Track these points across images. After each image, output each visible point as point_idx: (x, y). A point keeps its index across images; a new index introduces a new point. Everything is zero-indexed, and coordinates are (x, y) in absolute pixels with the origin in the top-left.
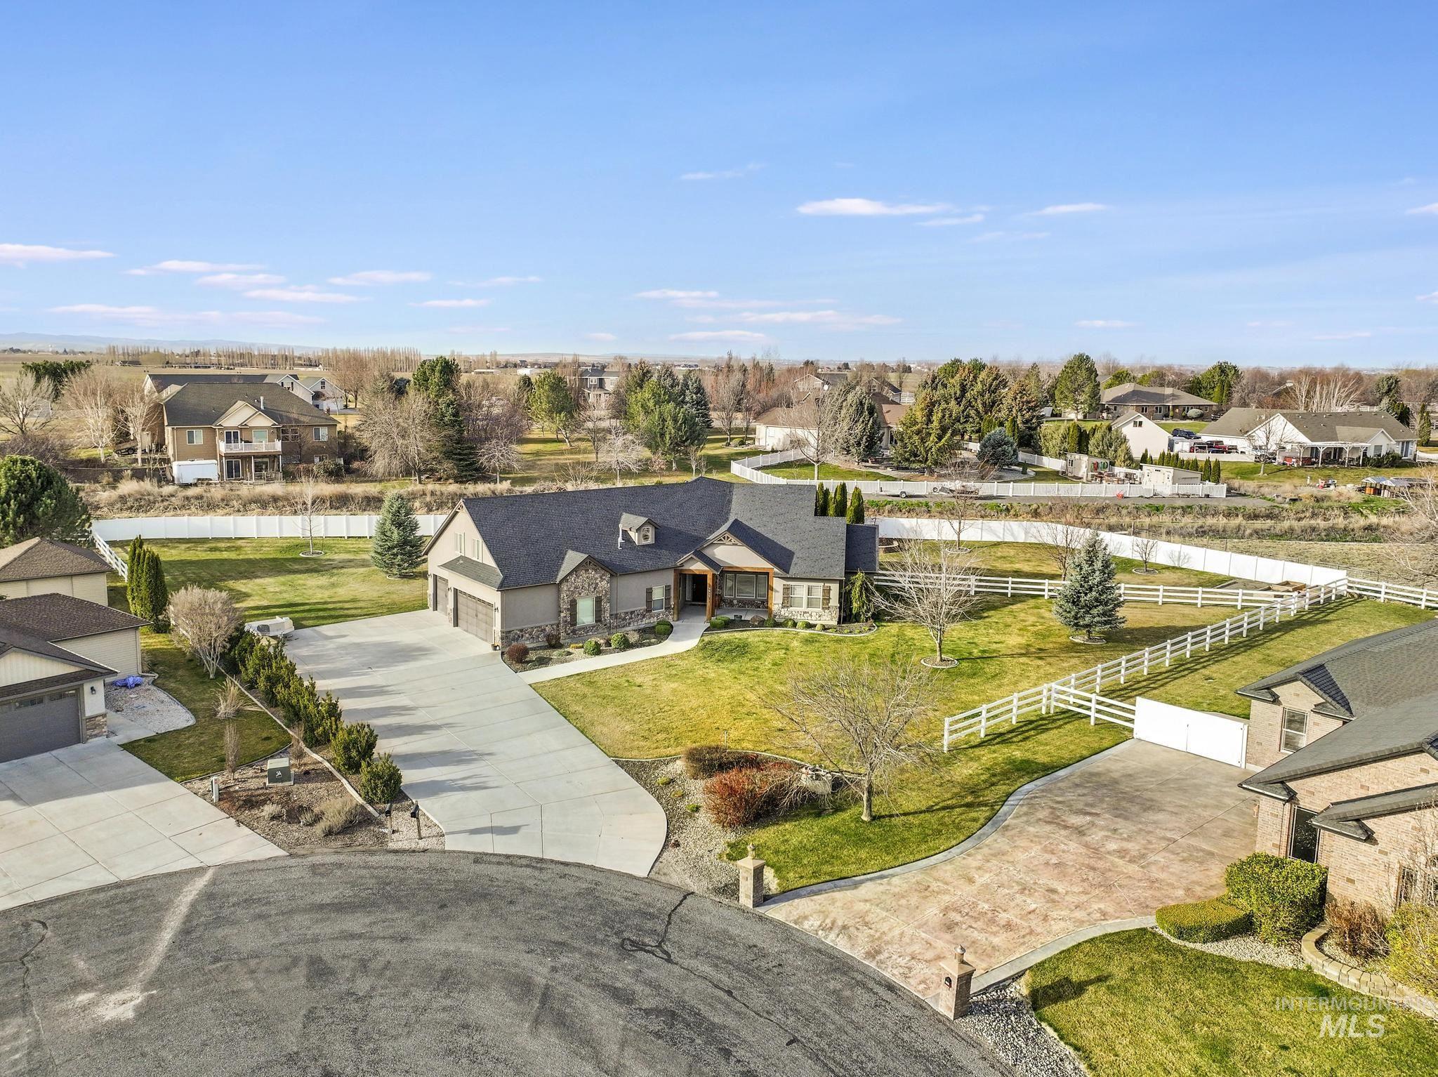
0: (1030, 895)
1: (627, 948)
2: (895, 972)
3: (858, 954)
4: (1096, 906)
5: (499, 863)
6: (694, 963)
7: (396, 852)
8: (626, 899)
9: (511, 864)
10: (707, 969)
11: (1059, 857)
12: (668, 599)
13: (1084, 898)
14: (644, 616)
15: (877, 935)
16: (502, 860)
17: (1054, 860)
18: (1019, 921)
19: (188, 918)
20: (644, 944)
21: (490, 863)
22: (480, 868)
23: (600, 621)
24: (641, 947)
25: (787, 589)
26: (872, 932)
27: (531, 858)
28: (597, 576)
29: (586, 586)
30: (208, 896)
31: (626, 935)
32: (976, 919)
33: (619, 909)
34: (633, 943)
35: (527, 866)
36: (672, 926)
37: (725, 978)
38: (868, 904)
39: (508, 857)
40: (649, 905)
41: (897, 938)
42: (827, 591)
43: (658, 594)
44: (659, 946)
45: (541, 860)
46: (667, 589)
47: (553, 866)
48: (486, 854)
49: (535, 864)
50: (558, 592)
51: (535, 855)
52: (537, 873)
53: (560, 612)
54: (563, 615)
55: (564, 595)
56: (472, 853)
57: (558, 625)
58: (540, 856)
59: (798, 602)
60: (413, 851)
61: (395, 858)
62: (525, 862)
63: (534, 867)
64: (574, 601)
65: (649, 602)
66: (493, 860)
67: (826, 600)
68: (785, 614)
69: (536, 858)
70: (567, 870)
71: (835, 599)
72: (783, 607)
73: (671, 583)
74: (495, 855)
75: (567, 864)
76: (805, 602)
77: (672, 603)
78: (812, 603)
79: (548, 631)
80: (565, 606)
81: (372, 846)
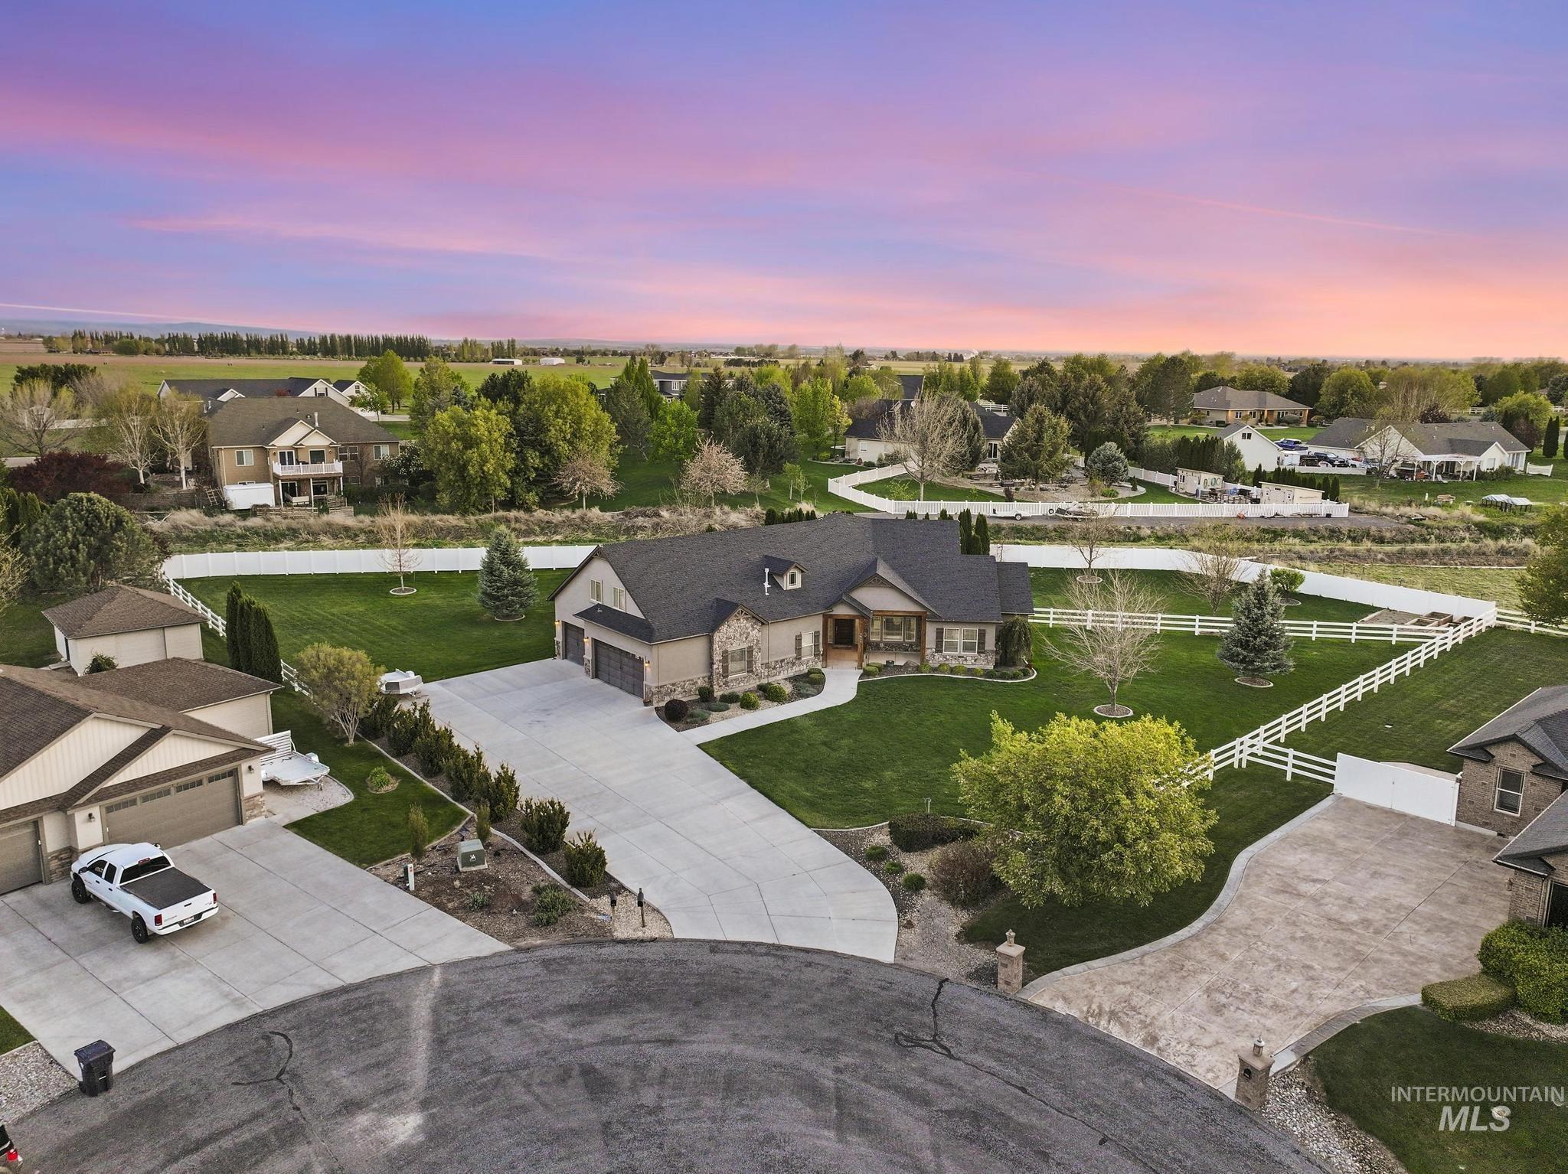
0: (1288, 972)
1: (904, 1043)
2: (1178, 1059)
3: (1135, 1041)
4: (1357, 984)
5: (737, 952)
6: (977, 1058)
7: (624, 942)
8: (883, 989)
9: (750, 952)
10: (991, 1063)
11: (1303, 931)
12: (816, 646)
13: (1342, 975)
14: (793, 664)
15: (1148, 1021)
16: (738, 947)
17: (1299, 934)
18: (1286, 1002)
19: (436, 1026)
20: (918, 1039)
21: (727, 952)
22: (718, 957)
23: (752, 671)
24: (917, 1043)
25: (940, 633)
26: (1142, 1017)
27: (769, 946)
28: (748, 625)
29: (738, 635)
30: (448, 999)
31: (897, 1029)
32: (1243, 1001)
33: (879, 1000)
34: (908, 1038)
35: (767, 954)
36: (940, 1017)
37: (1014, 1074)
38: (1128, 987)
39: (744, 944)
40: (909, 995)
41: (1169, 1021)
42: (982, 635)
43: (807, 642)
44: (934, 1040)
45: (779, 947)
46: (816, 636)
47: (794, 954)
48: (720, 942)
49: (774, 952)
50: (711, 642)
51: (771, 942)
52: (780, 963)
53: (712, 664)
54: (715, 667)
55: (716, 646)
56: (704, 941)
57: (710, 677)
58: (776, 942)
59: (952, 646)
60: (642, 941)
61: (626, 949)
62: (763, 950)
63: (775, 956)
64: (726, 652)
65: (798, 649)
66: (729, 948)
67: (982, 643)
68: (939, 659)
69: (773, 945)
70: (809, 958)
71: (990, 643)
72: (937, 651)
73: (820, 629)
74: (728, 942)
75: (807, 951)
76: (960, 647)
77: (821, 649)
78: (967, 647)
79: (700, 683)
80: (717, 657)
81: (595, 936)
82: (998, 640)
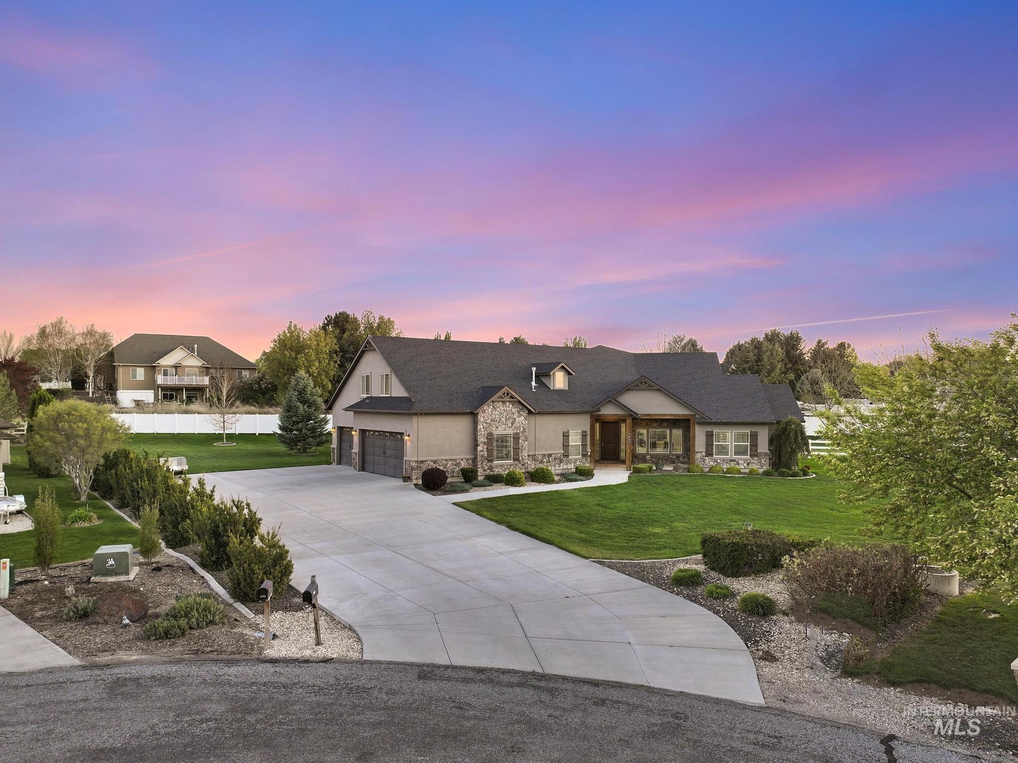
5: (465, 680)
7: (274, 661)
9: (491, 681)
12: (584, 446)
14: (561, 461)
16: (471, 675)
21: (449, 679)
22: (432, 687)
23: (518, 460)
25: (709, 436)
27: (524, 674)
28: (514, 410)
29: (504, 419)
35: (520, 685)
39: (480, 670)
42: (754, 437)
43: (575, 440)
45: (543, 677)
46: (584, 435)
47: (570, 686)
48: (439, 667)
49: (534, 682)
50: (475, 423)
51: (529, 669)
52: (545, 697)
53: (476, 445)
54: (479, 448)
55: (480, 427)
56: (411, 665)
57: (474, 460)
58: (539, 670)
59: (723, 450)
60: (307, 661)
61: (272, 670)
62: (515, 679)
63: (535, 687)
64: (491, 434)
65: (566, 446)
66: (454, 674)
67: (754, 445)
68: (709, 462)
69: (533, 673)
70: (600, 693)
71: (763, 446)
72: (707, 455)
73: (588, 429)
74: (454, 668)
75: (595, 683)
76: (731, 450)
77: (589, 450)
78: (739, 451)
79: (463, 464)
80: (481, 439)
81: (233, 653)
82: (771, 442)
